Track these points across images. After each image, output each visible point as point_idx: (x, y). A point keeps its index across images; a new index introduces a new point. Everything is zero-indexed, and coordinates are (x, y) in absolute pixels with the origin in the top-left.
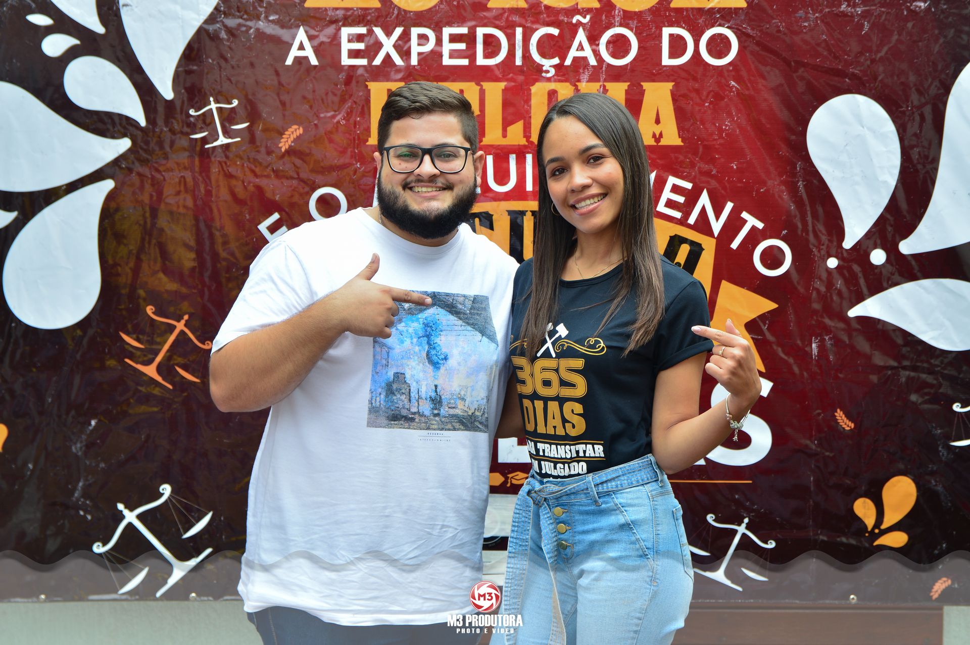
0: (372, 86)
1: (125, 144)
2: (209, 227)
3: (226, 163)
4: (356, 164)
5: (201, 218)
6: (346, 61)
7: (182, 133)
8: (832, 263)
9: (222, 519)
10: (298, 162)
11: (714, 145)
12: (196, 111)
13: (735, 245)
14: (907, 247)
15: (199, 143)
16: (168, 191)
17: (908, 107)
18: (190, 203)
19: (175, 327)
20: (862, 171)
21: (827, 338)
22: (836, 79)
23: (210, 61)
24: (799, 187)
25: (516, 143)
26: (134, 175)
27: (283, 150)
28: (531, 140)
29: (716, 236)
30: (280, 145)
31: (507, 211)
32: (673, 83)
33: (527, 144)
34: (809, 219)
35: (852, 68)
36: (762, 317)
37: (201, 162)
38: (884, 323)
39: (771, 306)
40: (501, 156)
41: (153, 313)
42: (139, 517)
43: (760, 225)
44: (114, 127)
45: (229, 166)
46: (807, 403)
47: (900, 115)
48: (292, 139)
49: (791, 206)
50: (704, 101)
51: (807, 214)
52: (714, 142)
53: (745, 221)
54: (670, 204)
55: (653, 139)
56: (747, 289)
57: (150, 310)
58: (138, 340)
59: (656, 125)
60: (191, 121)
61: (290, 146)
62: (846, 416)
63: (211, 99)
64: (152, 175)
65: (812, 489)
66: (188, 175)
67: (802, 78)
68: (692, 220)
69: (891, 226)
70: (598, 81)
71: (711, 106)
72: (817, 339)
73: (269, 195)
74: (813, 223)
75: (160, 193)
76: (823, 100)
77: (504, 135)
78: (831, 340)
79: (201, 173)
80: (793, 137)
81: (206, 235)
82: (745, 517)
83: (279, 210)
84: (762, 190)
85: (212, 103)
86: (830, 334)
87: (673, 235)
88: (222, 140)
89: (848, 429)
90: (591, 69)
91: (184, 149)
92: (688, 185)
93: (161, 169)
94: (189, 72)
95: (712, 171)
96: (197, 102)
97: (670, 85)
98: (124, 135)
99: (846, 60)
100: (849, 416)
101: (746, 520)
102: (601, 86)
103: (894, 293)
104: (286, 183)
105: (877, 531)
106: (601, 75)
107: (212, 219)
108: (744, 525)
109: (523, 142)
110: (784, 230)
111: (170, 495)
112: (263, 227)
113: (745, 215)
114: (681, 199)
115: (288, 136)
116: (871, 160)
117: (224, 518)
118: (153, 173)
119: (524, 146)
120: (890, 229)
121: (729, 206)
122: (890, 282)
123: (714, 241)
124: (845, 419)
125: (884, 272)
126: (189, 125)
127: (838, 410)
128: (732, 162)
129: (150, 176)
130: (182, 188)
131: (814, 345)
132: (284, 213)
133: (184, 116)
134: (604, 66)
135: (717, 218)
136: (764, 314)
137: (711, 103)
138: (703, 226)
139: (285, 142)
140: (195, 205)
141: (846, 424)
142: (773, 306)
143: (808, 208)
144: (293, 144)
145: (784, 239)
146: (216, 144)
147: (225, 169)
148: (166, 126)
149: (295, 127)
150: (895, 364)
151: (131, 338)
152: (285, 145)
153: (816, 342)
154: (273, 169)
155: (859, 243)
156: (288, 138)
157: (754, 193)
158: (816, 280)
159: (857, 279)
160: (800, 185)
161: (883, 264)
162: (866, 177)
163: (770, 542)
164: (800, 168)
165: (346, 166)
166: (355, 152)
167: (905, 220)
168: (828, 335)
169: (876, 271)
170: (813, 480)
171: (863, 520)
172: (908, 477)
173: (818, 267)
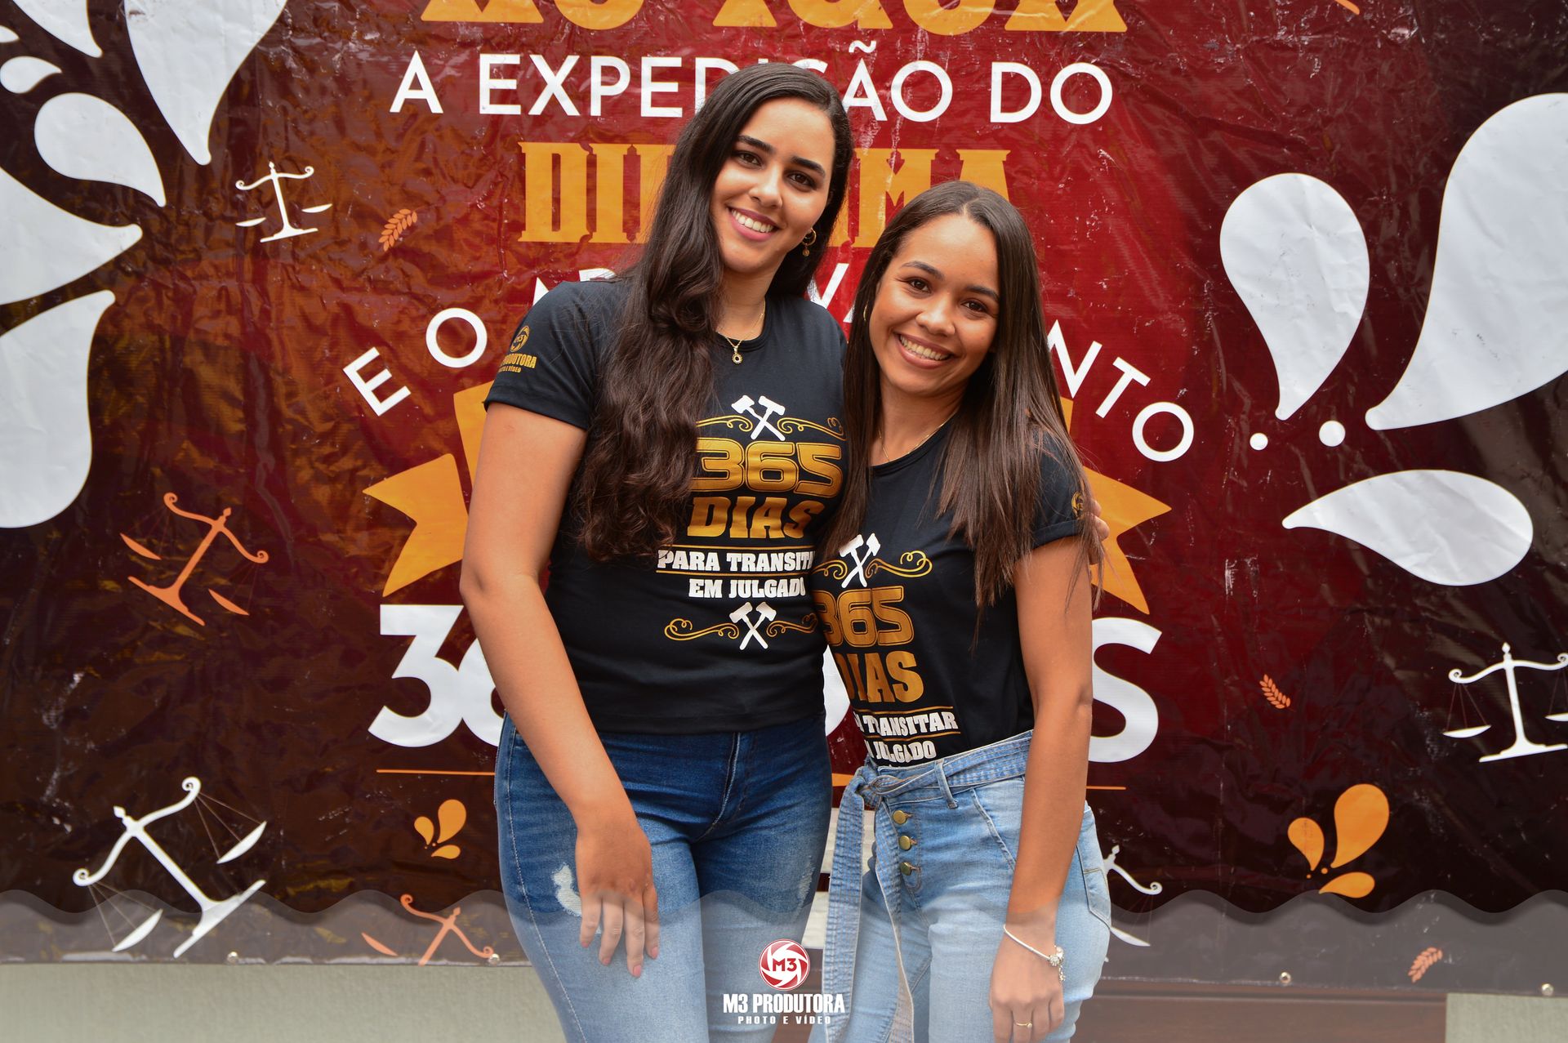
0: (528, 148)
1: (131, 234)
2: (265, 369)
3: (294, 268)
4: (502, 273)
5: (252, 354)
6: (487, 108)
7: (224, 218)
8: (1259, 441)
9: (282, 833)
10: (410, 267)
11: (1072, 251)
12: (246, 184)
13: (1103, 411)
14: (1378, 418)
15: (251, 237)
16: (200, 311)
17: (1381, 194)
18: (234, 327)
19: (209, 527)
20: (1308, 296)
21: (1248, 561)
22: (1269, 148)
23: (271, 104)
24: (1207, 320)
26: (146, 283)
27: (386, 248)
29: (1073, 395)
30: (381, 240)
32: (1008, 152)
34: (1223, 370)
35: (1294, 132)
36: (1147, 526)
37: (254, 263)
38: (1341, 540)
39: (1157, 508)
41: (174, 504)
42: (149, 829)
43: (1144, 380)
44: (114, 208)
45: (299, 272)
46: (1215, 664)
47: (1368, 207)
48: (400, 231)
49: (1194, 350)
50: (1058, 180)
51: (1219, 363)
52: (1072, 247)
53: (1120, 373)
56: (1122, 481)
57: (169, 499)
58: (150, 547)
60: (238, 199)
61: (397, 242)
62: (1277, 687)
63: (272, 165)
64: (174, 284)
65: (1222, 801)
66: (232, 285)
67: (1213, 147)
69: (1354, 384)
70: (890, 146)
71: (1068, 189)
72: (1233, 563)
73: (361, 318)
74: (1227, 377)
75: (188, 314)
76: (1245, 180)
78: (1256, 565)
79: (254, 281)
80: (1199, 241)
81: (261, 381)
82: (1115, 845)
83: (378, 342)
84: (1147, 324)
85: (273, 171)
86: (1255, 556)
88: (288, 231)
89: (1282, 707)
90: (877, 127)
91: (228, 244)
93: (189, 274)
94: (234, 122)
95: (1068, 292)
96: (248, 170)
97: (1003, 154)
98: (131, 221)
99: (1284, 119)
100: (1282, 687)
101: (1116, 850)
102: (892, 154)
103: (1356, 491)
104: (389, 300)
105: (1324, 871)
106: (893, 136)
107: (271, 357)
108: (1112, 858)
110: (1182, 388)
111: (199, 794)
112: (352, 371)
113: (1120, 363)
115: (394, 226)
116: (1323, 278)
117: (284, 833)
118: (177, 282)
120: (1352, 390)
121: (1095, 348)
122: (1351, 475)
123: (1071, 403)
124: (1276, 691)
125: (1341, 457)
126: (235, 205)
127: (1266, 677)
128: (1101, 279)
129: (171, 286)
130: (223, 306)
131: (1228, 573)
132: (386, 348)
133: (228, 192)
134: (898, 122)
135: (1076, 367)
136: (1149, 521)
137: (1067, 183)
139: (389, 235)
140: (244, 333)
141: (1278, 699)
142: (1162, 508)
143: (1221, 355)
144: (401, 239)
145: (1181, 402)
146: (277, 237)
147: (292, 276)
148: (199, 208)
149: (406, 211)
150: (1359, 606)
151: (139, 543)
152: (388, 240)
153: (1231, 568)
154: (369, 278)
155: (1304, 409)
156: (393, 230)
157: (1135, 329)
158: (1232, 469)
159: (1298, 468)
160: (1208, 317)
161: (1340, 446)
162: (1313, 305)
163: (1154, 886)
164: (1209, 290)
165: (485, 275)
166: (500, 253)
167: (1375, 375)
168: (1251, 557)
169: (1328, 456)
170: (1223, 787)
171: (1304, 853)
172: (1376, 786)
173: (1236, 449)
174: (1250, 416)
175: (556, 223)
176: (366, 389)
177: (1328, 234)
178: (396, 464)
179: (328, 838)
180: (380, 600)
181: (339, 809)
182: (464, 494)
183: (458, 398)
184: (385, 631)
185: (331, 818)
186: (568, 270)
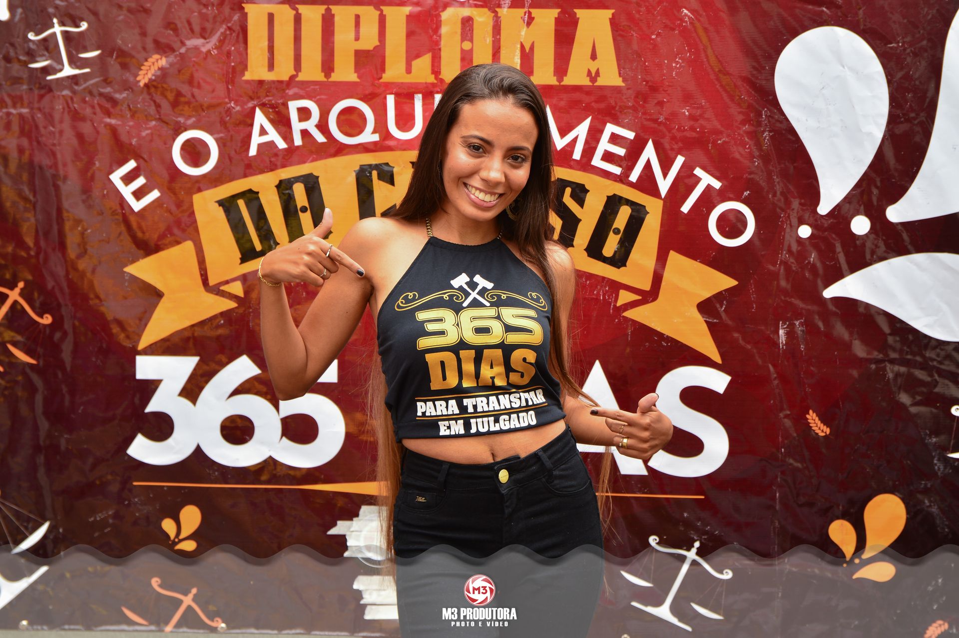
0: (250, 8)
3: (72, 99)
4: (230, 103)
7: (19, 61)
8: (805, 231)
9: (61, 531)
10: (158, 98)
11: (662, 86)
12: (36, 35)
13: (686, 208)
14: (896, 213)
15: (40, 74)
17: (898, 42)
19: (7, 296)
20: (842, 120)
21: (797, 323)
22: (811, 7)
24: (765, 139)
25: (423, 81)
27: (142, 84)
28: (440, 77)
29: (663, 196)
30: (138, 79)
31: (411, 162)
32: (613, 10)
33: (435, 81)
34: (777, 177)
36: (719, 297)
38: (868, 306)
39: (728, 282)
40: (405, 96)
43: (717, 184)
45: (76, 103)
46: (772, 402)
47: (887, 51)
48: (153, 71)
49: (755, 162)
51: (774, 172)
52: (662, 84)
53: (698, 180)
54: (608, 157)
55: (588, 79)
56: (700, 262)
59: (591, 61)
60: (30, 47)
61: (150, 80)
62: (819, 419)
63: (56, 21)
65: (778, 507)
66: (25, 112)
68: (634, 177)
69: (877, 187)
70: (522, 7)
71: (659, 39)
72: (785, 324)
73: (124, 138)
74: (780, 182)
76: (795, 33)
77: (409, 70)
78: (803, 326)
82: (696, 541)
83: (137, 158)
84: (719, 142)
85: (57, 26)
86: (802, 319)
87: (611, 194)
88: (68, 71)
89: (822, 434)
91: (23, 81)
92: (630, 135)
95: (659, 118)
96: (37, 24)
97: (609, 13)
100: (824, 420)
101: (697, 544)
102: (525, 13)
103: (881, 270)
104: (145, 124)
105: (857, 561)
106: (526, 0)
108: (694, 550)
109: (431, 79)
110: (746, 191)
112: (116, 177)
113: (698, 172)
114: (621, 151)
115: (148, 68)
116: (853, 107)
117: (64, 530)
119: (433, 84)
120: (875, 191)
121: (680, 160)
122: (875, 257)
123: (660, 203)
124: (819, 423)
125: (869, 245)
126: (28, 52)
127: (811, 412)
128: (684, 108)
131: (781, 332)
132: (141, 161)
133: (21, 41)
135: (665, 175)
136: (720, 293)
137: (658, 35)
138: (647, 184)
139: (144, 75)
141: (820, 429)
142: (731, 283)
143: (775, 165)
144: (153, 78)
145: (746, 202)
146: (59, 75)
147: (71, 105)
149: (157, 57)
150: (882, 357)
152: (144, 78)
153: (784, 328)
154: (129, 106)
155: (838, 207)
156: (148, 70)
157: (710, 145)
158: (785, 252)
159: (834, 252)
160: (766, 137)
161: (866, 235)
162: (846, 127)
163: (726, 572)
164: (766, 116)
165: (219, 105)
166: (228, 88)
167: (894, 180)
168: (799, 319)
169: (858, 242)
170: (779, 496)
171: (841, 547)
172: (896, 495)
173: (787, 237)
174: (798, 212)
175: (271, 66)
176: (127, 192)
177: (857, 73)
178: (148, 248)
179: (96, 534)
180: (135, 352)
181: (104, 512)
182: (200, 272)
183: (197, 198)
184: (139, 376)
185: (98, 519)
186: (280, 101)
